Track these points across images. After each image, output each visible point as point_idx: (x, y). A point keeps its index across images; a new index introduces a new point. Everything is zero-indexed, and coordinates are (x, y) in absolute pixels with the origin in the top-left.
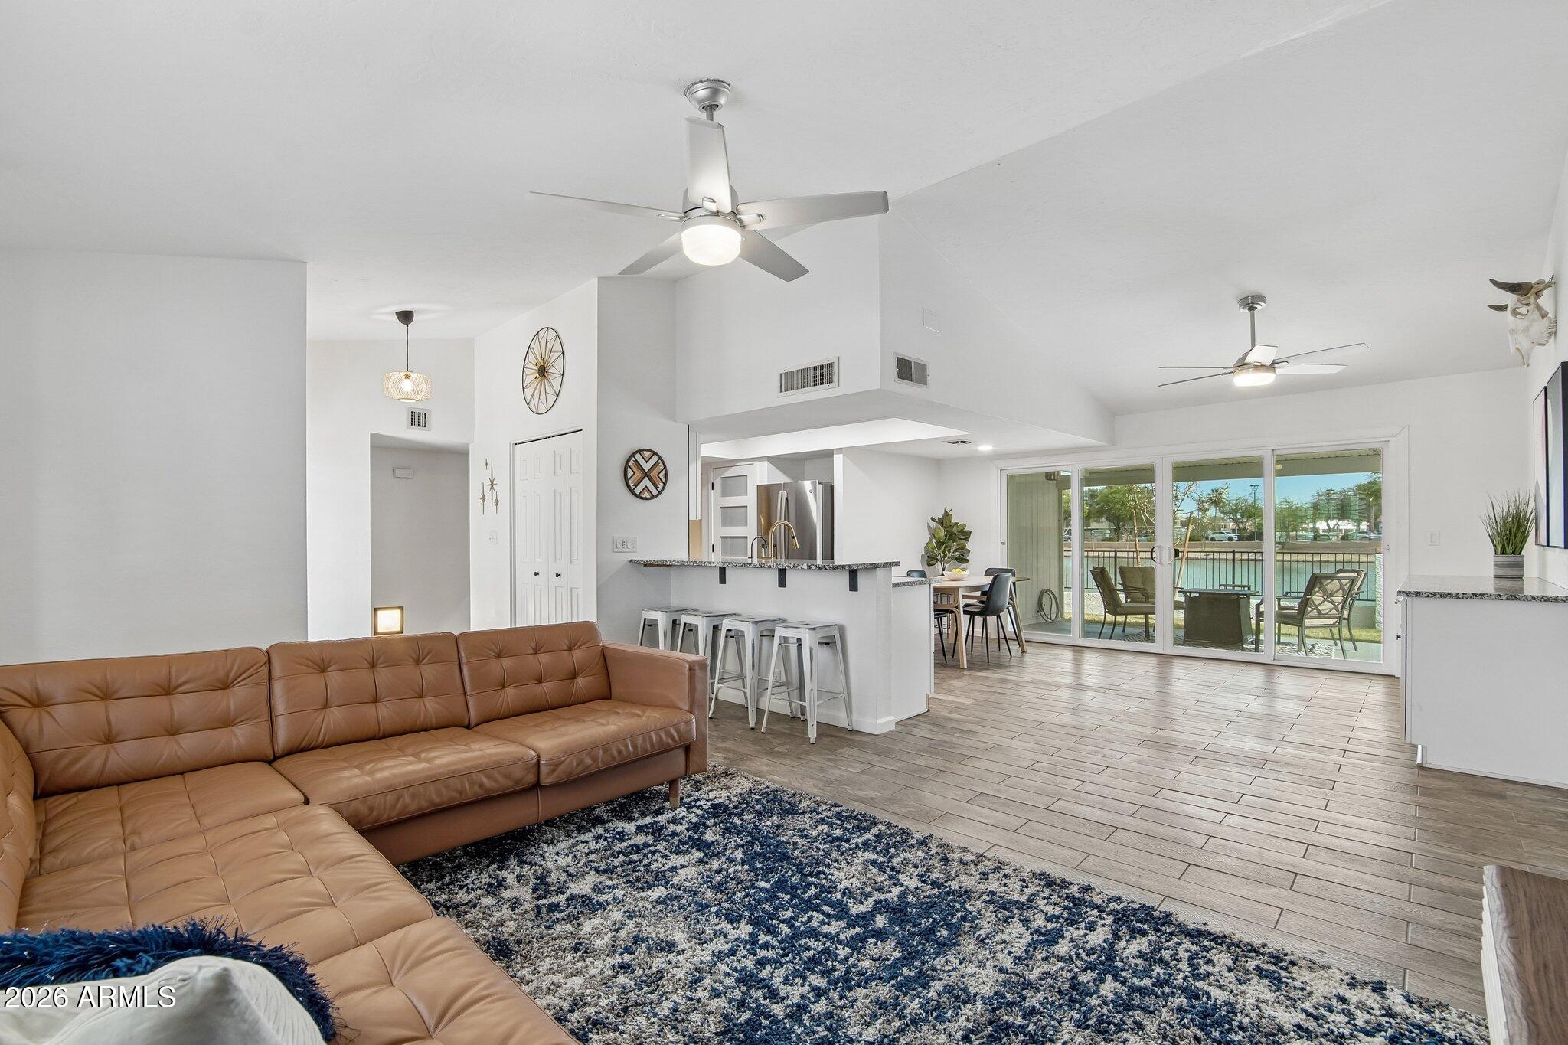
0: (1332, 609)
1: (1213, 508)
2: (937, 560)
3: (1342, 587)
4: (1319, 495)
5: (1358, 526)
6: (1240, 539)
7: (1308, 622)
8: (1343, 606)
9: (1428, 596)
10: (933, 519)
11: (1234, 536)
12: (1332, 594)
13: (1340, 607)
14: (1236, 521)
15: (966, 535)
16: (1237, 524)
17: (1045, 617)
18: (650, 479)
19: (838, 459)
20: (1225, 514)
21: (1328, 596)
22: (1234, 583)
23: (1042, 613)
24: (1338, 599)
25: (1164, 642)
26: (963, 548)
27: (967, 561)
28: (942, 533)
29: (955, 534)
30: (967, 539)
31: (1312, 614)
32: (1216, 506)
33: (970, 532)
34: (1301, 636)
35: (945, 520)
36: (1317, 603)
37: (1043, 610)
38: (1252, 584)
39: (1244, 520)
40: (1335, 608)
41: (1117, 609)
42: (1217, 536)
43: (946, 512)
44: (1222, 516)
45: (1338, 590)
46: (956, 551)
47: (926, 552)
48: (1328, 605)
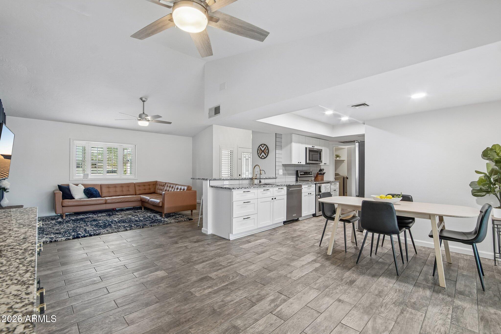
18: (264, 153)
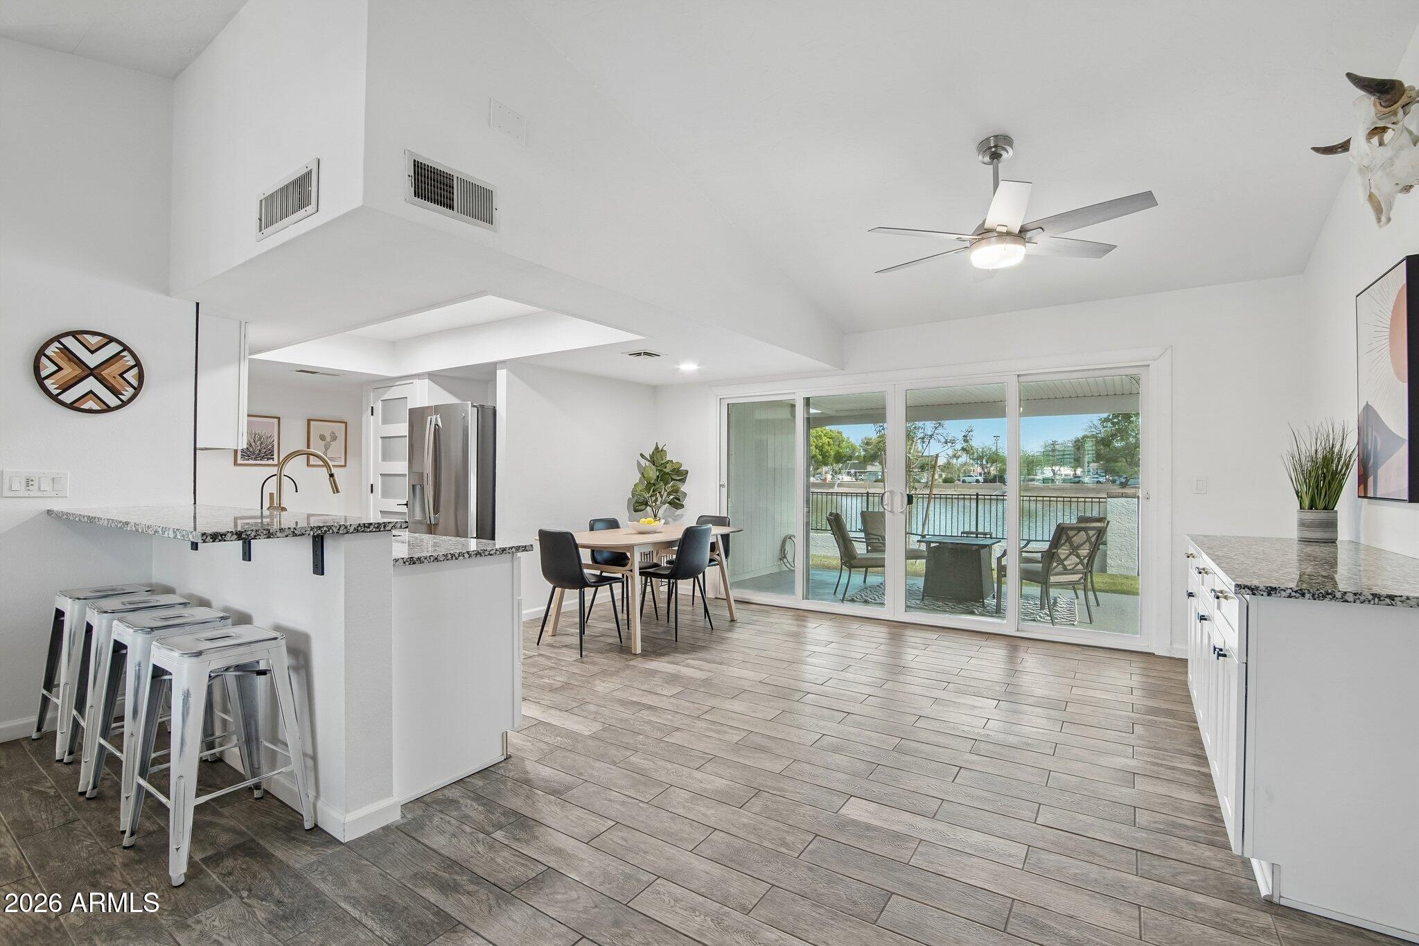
0: (1077, 564)
1: (965, 455)
2: (646, 504)
3: (1089, 539)
4: (1046, 446)
5: (1075, 471)
6: (986, 481)
7: (1053, 579)
8: (1088, 560)
9: (1290, 596)
10: (642, 455)
11: (981, 479)
12: (1078, 547)
13: (1086, 561)
14: (982, 465)
15: (680, 474)
16: (983, 469)
17: (788, 565)
18: (101, 380)
19: (502, 375)
20: (973, 459)
21: (1074, 550)
22: (977, 530)
23: (785, 560)
24: (1084, 552)
25: (894, 607)
26: (676, 491)
27: (682, 506)
28: (653, 474)
29: (668, 473)
30: (683, 481)
31: (1057, 570)
32: (967, 453)
33: (687, 472)
34: (1045, 594)
35: (657, 456)
36: (1063, 557)
37: (785, 557)
38: (993, 531)
39: (989, 465)
40: (1081, 562)
41: (852, 562)
42: (966, 479)
43: (657, 448)
44: (972, 461)
45: (1085, 543)
46: (669, 494)
47: (633, 495)
48: (1074, 559)
